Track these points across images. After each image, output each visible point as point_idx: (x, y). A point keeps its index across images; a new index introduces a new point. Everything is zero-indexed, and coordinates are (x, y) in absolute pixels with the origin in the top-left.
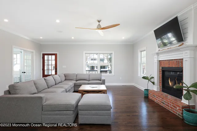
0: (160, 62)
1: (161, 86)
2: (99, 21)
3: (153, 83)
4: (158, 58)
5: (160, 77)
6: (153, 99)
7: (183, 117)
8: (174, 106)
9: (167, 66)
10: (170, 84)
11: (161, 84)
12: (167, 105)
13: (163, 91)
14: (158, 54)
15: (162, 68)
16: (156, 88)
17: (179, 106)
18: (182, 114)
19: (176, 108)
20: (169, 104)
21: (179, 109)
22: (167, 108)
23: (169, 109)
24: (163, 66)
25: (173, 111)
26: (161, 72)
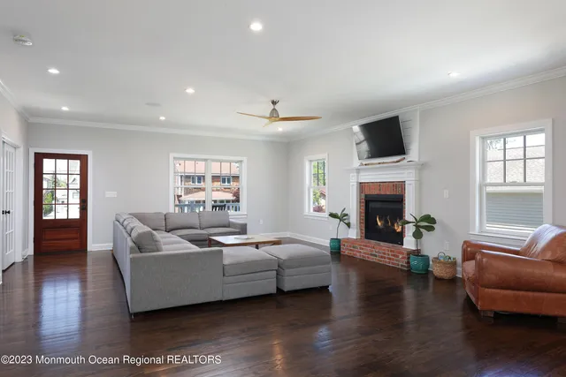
0: (362, 186)
1: (364, 229)
2: (274, 103)
3: (348, 225)
4: (358, 179)
5: (361, 213)
6: (352, 253)
7: (409, 267)
8: (394, 255)
9: (375, 192)
10: (379, 224)
11: (363, 225)
12: (382, 257)
13: (367, 237)
14: (358, 171)
15: (366, 196)
16: (353, 233)
17: (402, 253)
18: (408, 263)
19: (398, 257)
20: (384, 254)
21: (403, 258)
22: (383, 261)
23: (386, 261)
24: (368, 193)
25: (393, 264)
26: (364, 204)
